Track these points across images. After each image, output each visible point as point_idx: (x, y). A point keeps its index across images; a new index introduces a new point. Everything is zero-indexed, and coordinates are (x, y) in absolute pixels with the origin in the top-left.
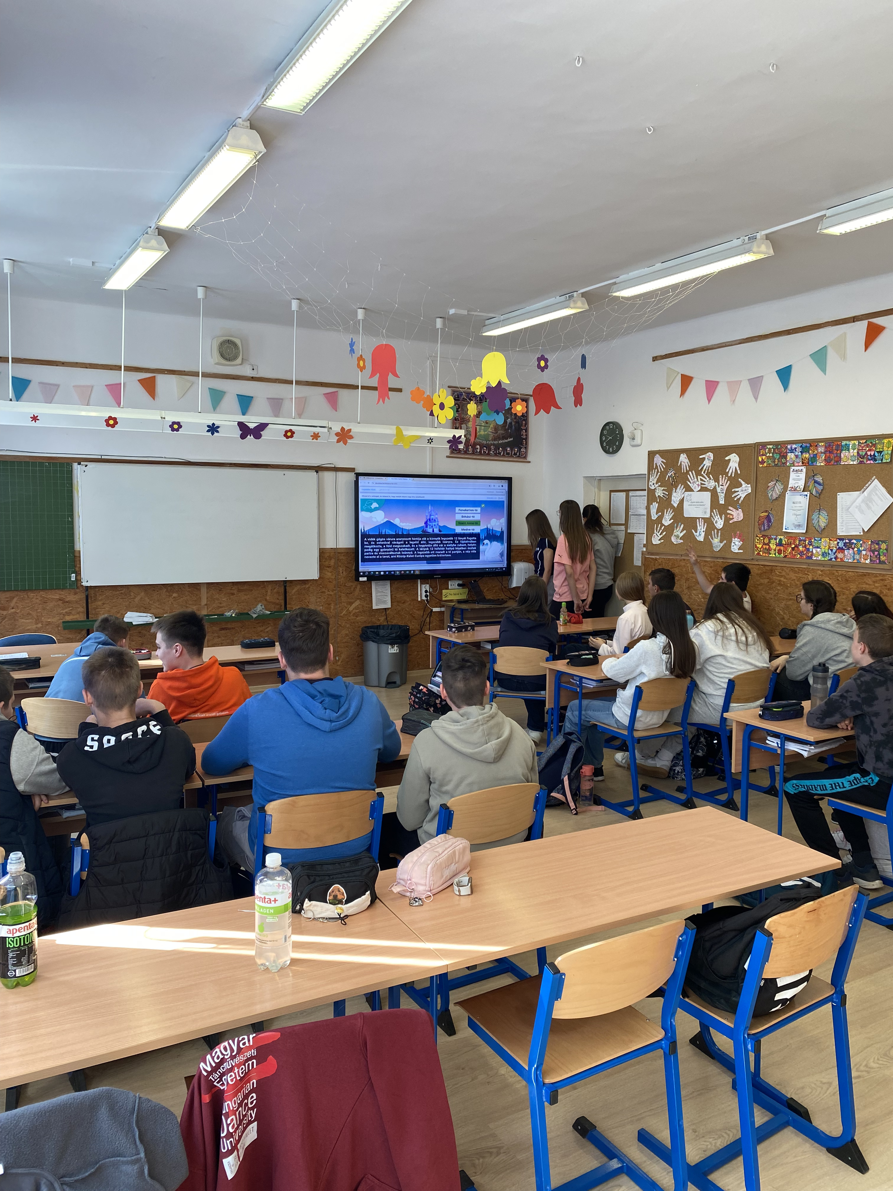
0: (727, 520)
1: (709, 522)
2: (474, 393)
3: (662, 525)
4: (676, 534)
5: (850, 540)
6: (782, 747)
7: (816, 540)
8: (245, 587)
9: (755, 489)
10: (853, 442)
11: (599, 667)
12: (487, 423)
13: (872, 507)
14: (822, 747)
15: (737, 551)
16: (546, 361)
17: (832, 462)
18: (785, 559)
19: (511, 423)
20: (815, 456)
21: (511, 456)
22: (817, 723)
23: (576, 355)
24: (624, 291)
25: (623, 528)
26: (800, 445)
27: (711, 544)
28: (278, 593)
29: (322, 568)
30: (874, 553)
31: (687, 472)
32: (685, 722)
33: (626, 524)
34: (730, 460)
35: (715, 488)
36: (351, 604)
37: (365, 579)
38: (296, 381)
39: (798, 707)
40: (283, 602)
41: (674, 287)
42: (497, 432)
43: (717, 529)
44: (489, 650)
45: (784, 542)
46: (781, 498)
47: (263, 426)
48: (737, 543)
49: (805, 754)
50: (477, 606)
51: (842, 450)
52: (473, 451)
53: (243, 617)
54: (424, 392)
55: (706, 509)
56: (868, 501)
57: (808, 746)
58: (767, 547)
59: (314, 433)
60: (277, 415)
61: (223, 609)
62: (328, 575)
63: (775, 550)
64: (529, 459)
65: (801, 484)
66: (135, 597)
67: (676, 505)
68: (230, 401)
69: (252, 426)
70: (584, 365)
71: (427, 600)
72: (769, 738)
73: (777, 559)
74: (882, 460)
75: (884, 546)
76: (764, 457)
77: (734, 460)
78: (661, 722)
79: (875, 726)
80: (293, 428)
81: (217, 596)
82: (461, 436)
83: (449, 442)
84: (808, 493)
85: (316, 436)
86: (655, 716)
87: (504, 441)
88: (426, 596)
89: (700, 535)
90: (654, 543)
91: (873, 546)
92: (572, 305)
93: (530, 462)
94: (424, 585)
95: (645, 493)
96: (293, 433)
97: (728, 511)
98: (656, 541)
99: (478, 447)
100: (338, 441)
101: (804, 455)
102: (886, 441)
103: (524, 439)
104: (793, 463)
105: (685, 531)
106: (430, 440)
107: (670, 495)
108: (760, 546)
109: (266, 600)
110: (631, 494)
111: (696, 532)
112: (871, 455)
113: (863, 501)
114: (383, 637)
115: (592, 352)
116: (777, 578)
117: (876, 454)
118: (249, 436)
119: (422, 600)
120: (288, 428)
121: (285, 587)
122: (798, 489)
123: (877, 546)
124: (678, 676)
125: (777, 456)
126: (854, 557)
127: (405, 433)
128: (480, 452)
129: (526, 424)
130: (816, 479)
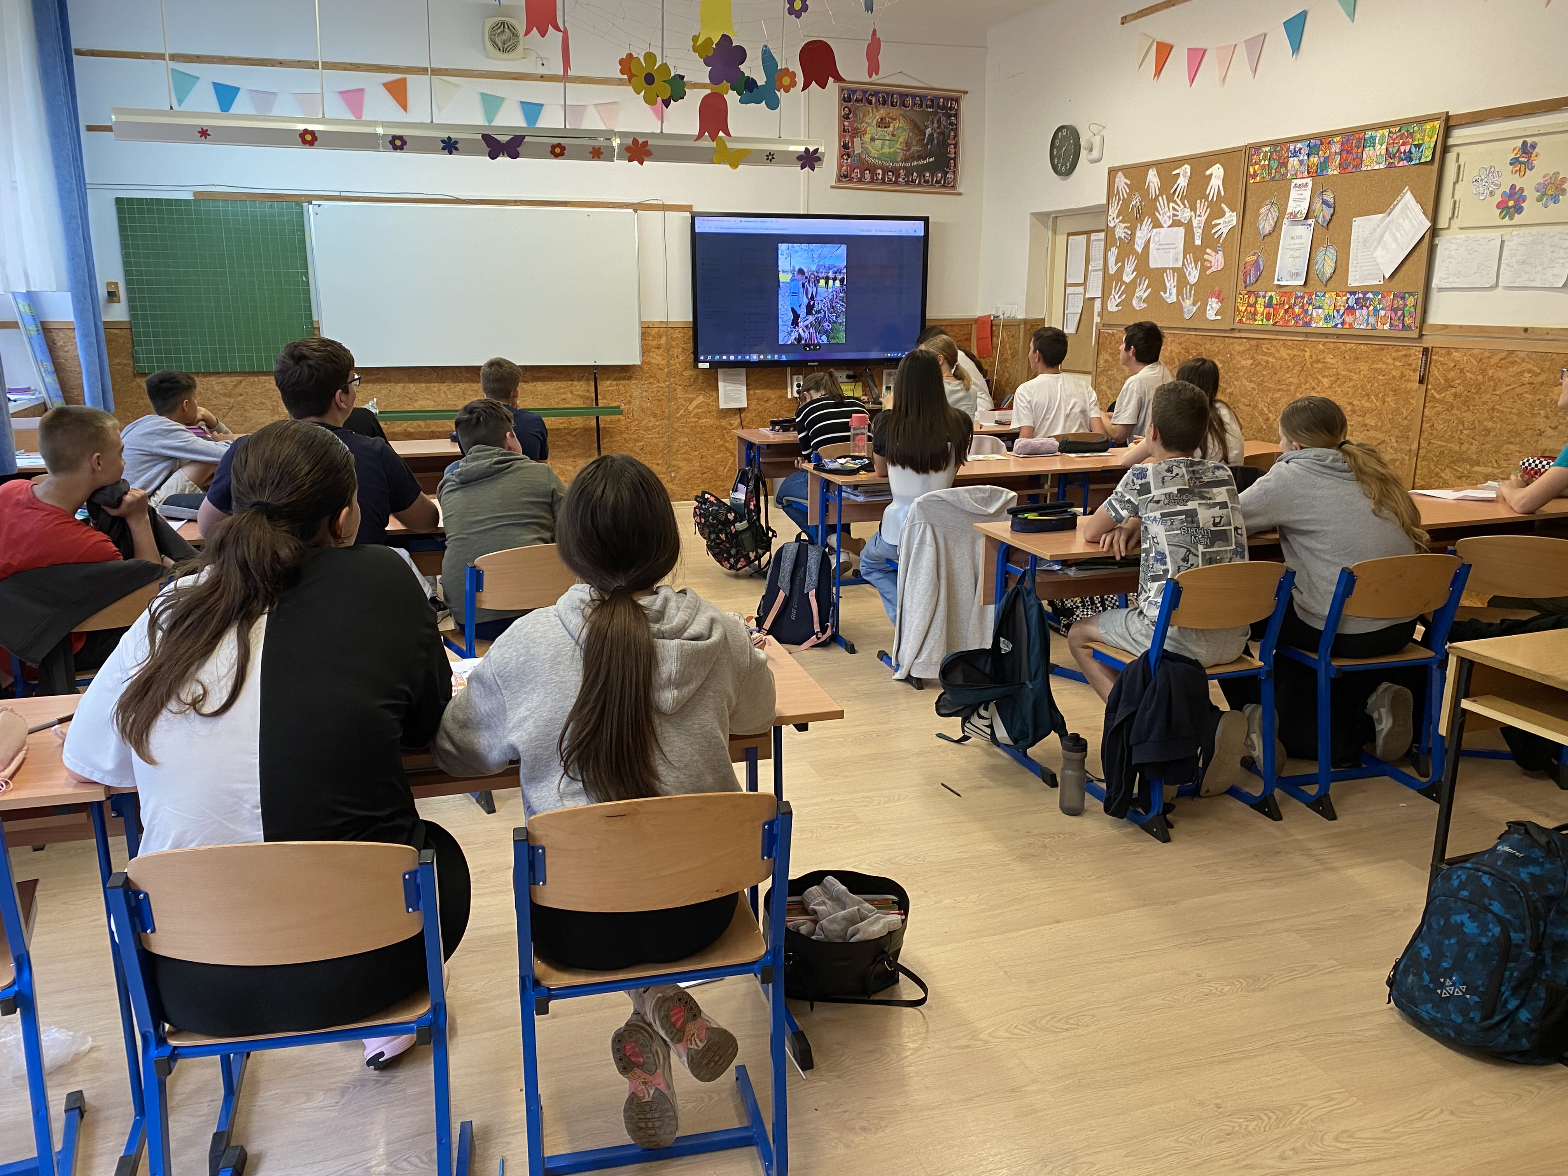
0: (1204, 269)
1: (1180, 273)
3: (1122, 282)
4: (1138, 295)
7: (1317, 296)
8: (544, 373)
9: (1242, 218)
10: (1381, 132)
13: (1399, 238)
15: (1213, 318)
17: (1350, 169)
18: (1275, 328)
19: (931, 135)
20: (1326, 159)
21: (932, 185)
25: (1081, 289)
26: (1306, 143)
27: (1182, 307)
28: (587, 381)
29: (646, 349)
30: (1396, 314)
31: (1157, 197)
34: (1211, 175)
35: (1190, 220)
36: (691, 400)
37: (707, 365)
40: (593, 395)
42: (909, 151)
43: (1191, 286)
45: (1274, 302)
46: (1276, 231)
47: (518, 139)
48: (1214, 305)
51: (1364, 148)
55: (1178, 253)
56: (1395, 230)
58: (1253, 309)
59: (594, 148)
63: (1262, 314)
65: (1304, 207)
67: (1139, 250)
68: (512, 111)
69: (503, 139)
73: (1264, 328)
74: (1420, 159)
75: (1411, 301)
76: (1257, 167)
77: (1217, 175)
80: (562, 141)
83: (800, 158)
84: (1312, 221)
85: (597, 153)
87: (920, 163)
89: (1171, 294)
90: (1110, 309)
91: (1395, 302)
93: (960, 194)
96: (563, 148)
97: (1206, 256)
98: (1112, 307)
101: (1311, 159)
102: (1428, 126)
103: (952, 159)
104: (1296, 174)
105: (1150, 290)
106: (770, 156)
107: (1133, 235)
108: (1244, 309)
109: (572, 390)
110: (1093, 236)
111: (1165, 290)
112: (1405, 152)
113: (1387, 229)
116: (1265, 358)
117: (1413, 149)
118: (501, 155)
120: (556, 141)
121: (595, 374)
122: (1299, 215)
123: (1401, 302)
125: (1274, 164)
126: (1368, 320)
127: (730, 145)
128: (883, 179)
129: (955, 136)
130: (1325, 197)
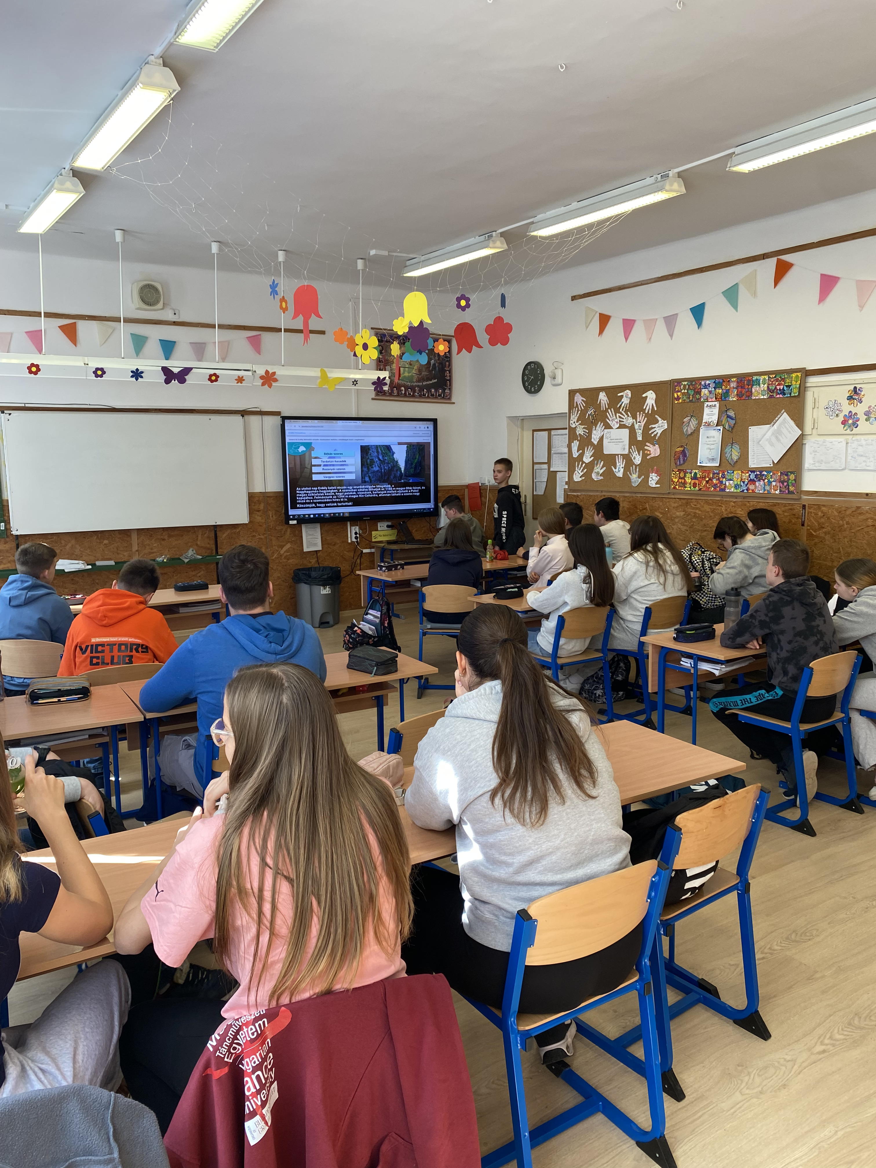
0: (644, 456)
1: (627, 458)
2: (396, 333)
3: (583, 462)
4: (596, 471)
5: (761, 472)
6: (695, 667)
7: (728, 473)
8: (176, 533)
9: (671, 424)
10: (763, 377)
11: (524, 599)
12: (411, 364)
13: (781, 438)
14: (732, 666)
15: (654, 486)
16: (468, 300)
17: (744, 397)
18: (700, 492)
19: (434, 364)
20: (728, 391)
21: (436, 397)
22: (729, 643)
23: (496, 294)
24: (542, 230)
25: (545, 466)
26: (713, 381)
27: (629, 479)
28: (208, 537)
29: (251, 512)
30: (783, 484)
31: (607, 410)
32: (605, 648)
33: (549, 463)
34: (647, 397)
35: (633, 424)
36: (282, 547)
37: (295, 522)
38: (218, 325)
39: (710, 630)
40: (214, 547)
41: (590, 226)
42: (421, 374)
43: (636, 466)
44: (419, 587)
45: (698, 476)
46: (696, 432)
47: (187, 371)
48: (654, 478)
49: (717, 673)
50: (406, 547)
51: (752, 385)
52: (398, 393)
53: (175, 562)
54: (347, 333)
55: (624, 445)
56: (777, 435)
57: (720, 666)
58: (683, 481)
59: (239, 377)
60: (200, 360)
61: (155, 554)
62: (258, 519)
63: (690, 484)
64: (453, 401)
65: (715, 418)
66: (66, 545)
67: (596, 443)
68: (153, 347)
69: (176, 370)
70: (503, 305)
71: (357, 542)
72: (683, 659)
73: (692, 492)
74: (790, 394)
75: (792, 477)
76: (679, 394)
77: (651, 397)
78: (584, 649)
79: (782, 644)
80: (217, 372)
81: (148, 542)
82: (385, 378)
83: (374, 383)
84: (721, 428)
85: (240, 380)
86: (578, 644)
87: (428, 383)
88: (356, 538)
89: (619, 471)
90: (576, 480)
91: (782, 477)
92: (491, 245)
93: (454, 403)
94: (353, 528)
95: (566, 431)
96: (217, 377)
97: (646, 447)
98: (577, 478)
99: (403, 388)
100: (263, 384)
101: (717, 391)
102: (794, 375)
103: (448, 380)
104: (707, 399)
105: (605, 468)
106: (355, 382)
107: (590, 433)
108: (676, 480)
109: (197, 545)
110: (553, 432)
111: (615, 468)
112: (780, 390)
113: (773, 434)
114: (315, 578)
115: (510, 292)
116: (694, 511)
117: (785, 388)
118: (173, 381)
119: (352, 542)
120: (212, 372)
121: (216, 531)
122: (712, 424)
123: (786, 477)
124: (598, 605)
125: (691, 393)
126: (764, 488)
127: (329, 375)
128: (405, 393)
129: (450, 365)
130: (728, 413)
